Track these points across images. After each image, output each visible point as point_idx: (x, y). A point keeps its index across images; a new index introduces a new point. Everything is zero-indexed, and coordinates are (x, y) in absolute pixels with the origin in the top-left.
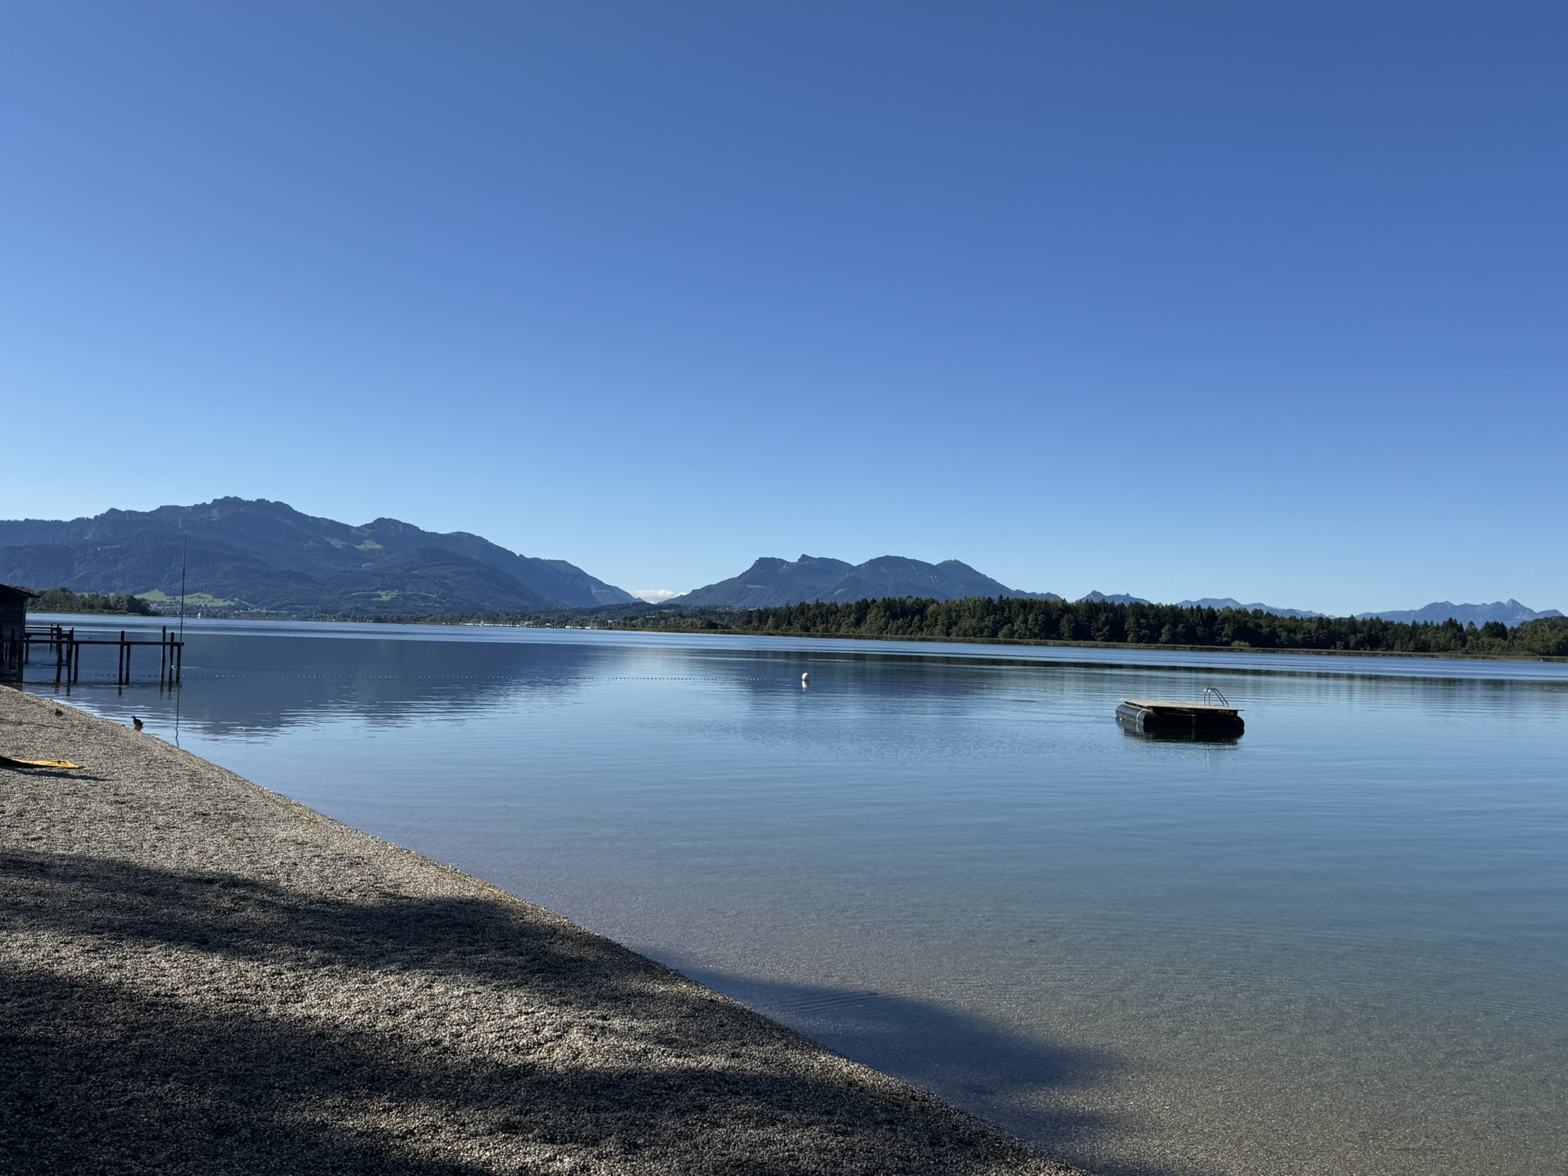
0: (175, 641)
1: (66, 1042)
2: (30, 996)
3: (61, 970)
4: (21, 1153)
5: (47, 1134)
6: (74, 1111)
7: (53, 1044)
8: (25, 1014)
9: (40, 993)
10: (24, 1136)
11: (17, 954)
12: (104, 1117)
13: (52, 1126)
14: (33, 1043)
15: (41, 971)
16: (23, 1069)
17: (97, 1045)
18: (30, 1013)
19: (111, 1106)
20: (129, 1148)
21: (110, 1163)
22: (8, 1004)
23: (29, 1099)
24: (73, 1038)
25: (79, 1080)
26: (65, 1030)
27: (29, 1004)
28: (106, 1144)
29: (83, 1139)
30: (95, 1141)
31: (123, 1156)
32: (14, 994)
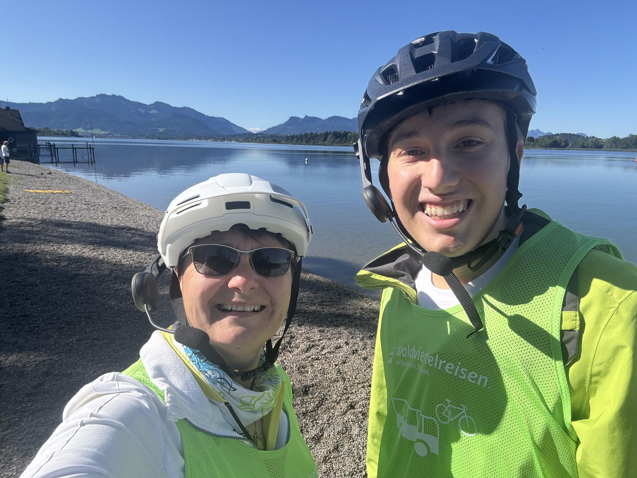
0: (91, 147)
1: (93, 275)
2: (78, 262)
3: (85, 255)
4: (90, 303)
5: (95, 298)
6: (101, 293)
7: (90, 275)
8: (79, 268)
9: (81, 262)
10: (89, 299)
11: (70, 251)
12: (110, 294)
13: (96, 296)
14: (84, 275)
15: (79, 256)
16: (83, 282)
17: (102, 276)
18: (80, 267)
19: (111, 291)
20: (119, 301)
21: (115, 305)
22: (73, 265)
23: (88, 290)
24: (95, 274)
25: (100, 285)
26: (92, 272)
27: (79, 265)
28: (112, 300)
29: (105, 299)
30: (109, 300)
31: (118, 303)
32: (74, 262)
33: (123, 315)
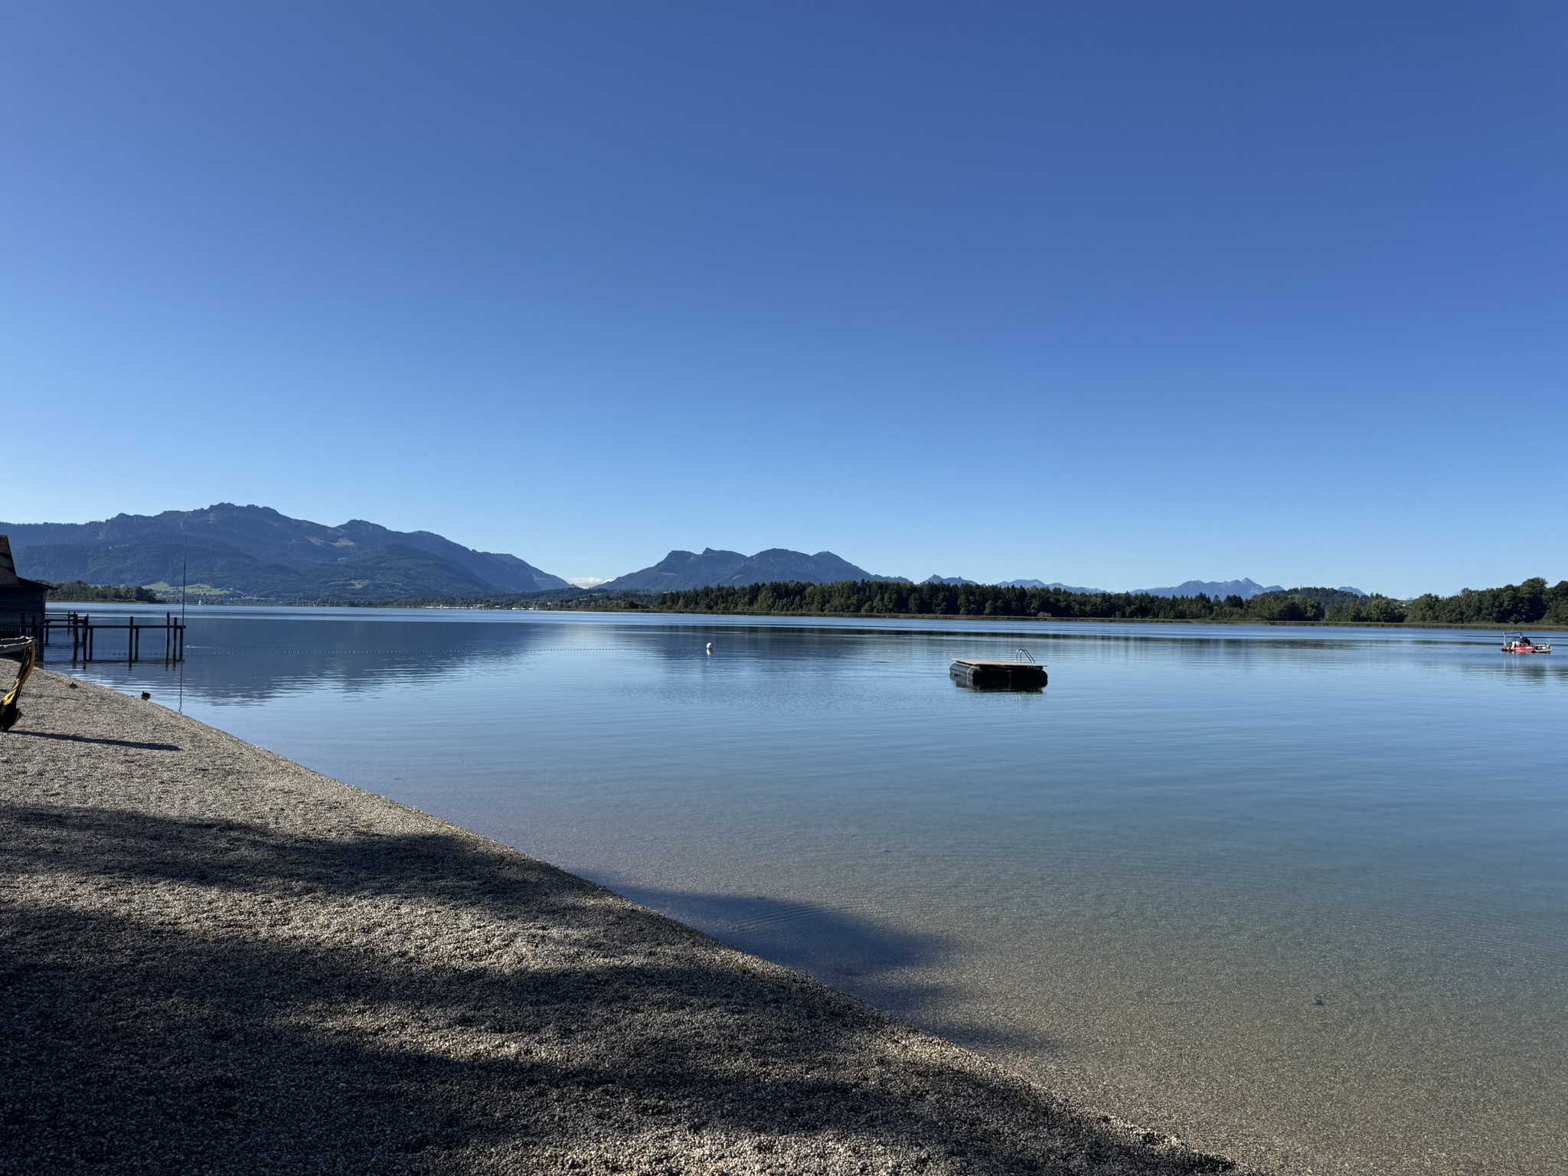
0: (178, 624)
1: (81, 967)
2: (49, 928)
3: (76, 906)
4: (40, 1063)
5: (64, 1046)
6: (88, 1025)
7: (69, 969)
8: (45, 944)
9: (58, 926)
10: (43, 1049)
11: (37, 893)
12: (115, 1030)
13: (69, 1039)
14: (52, 969)
15: (59, 908)
16: (42, 992)
17: (108, 969)
18: (49, 943)
19: (120, 1020)
20: (136, 1055)
21: (120, 1068)
22: (29, 937)
23: (47, 1017)
24: (87, 963)
25: (93, 999)
26: (80, 957)
27: (48, 936)
28: (116, 1052)
29: (96, 1049)
30: (106, 1050)
31: (132, 1061)
32: (34, 928)
33: (135, 1103)
